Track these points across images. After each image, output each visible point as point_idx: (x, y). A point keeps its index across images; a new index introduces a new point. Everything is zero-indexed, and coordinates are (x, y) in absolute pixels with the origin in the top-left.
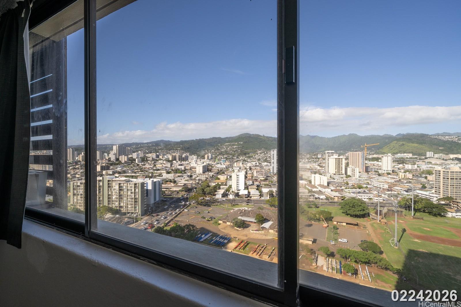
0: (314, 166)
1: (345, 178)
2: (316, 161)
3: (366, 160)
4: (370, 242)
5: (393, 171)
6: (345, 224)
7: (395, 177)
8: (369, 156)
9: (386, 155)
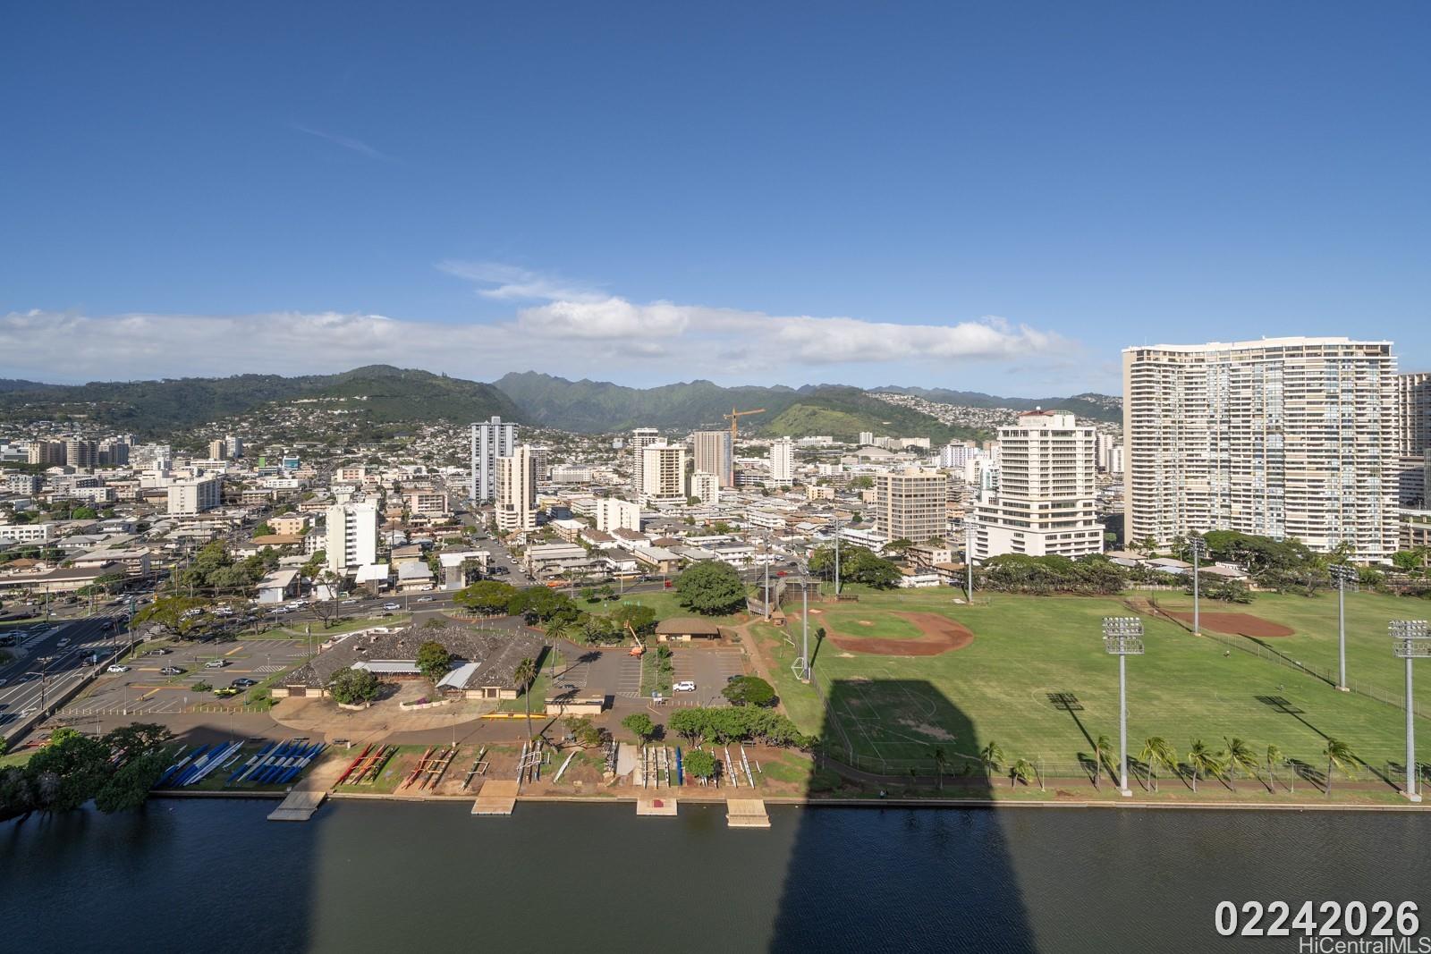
0: (603, 474)
1: (685, 507)
2: (609, 459)
3: (735, 453)
4: (749, 679)
5: (796, 483)
6: (687, 638)
7: (800, 498)
8: (741, 443)
9: (779, 440)
